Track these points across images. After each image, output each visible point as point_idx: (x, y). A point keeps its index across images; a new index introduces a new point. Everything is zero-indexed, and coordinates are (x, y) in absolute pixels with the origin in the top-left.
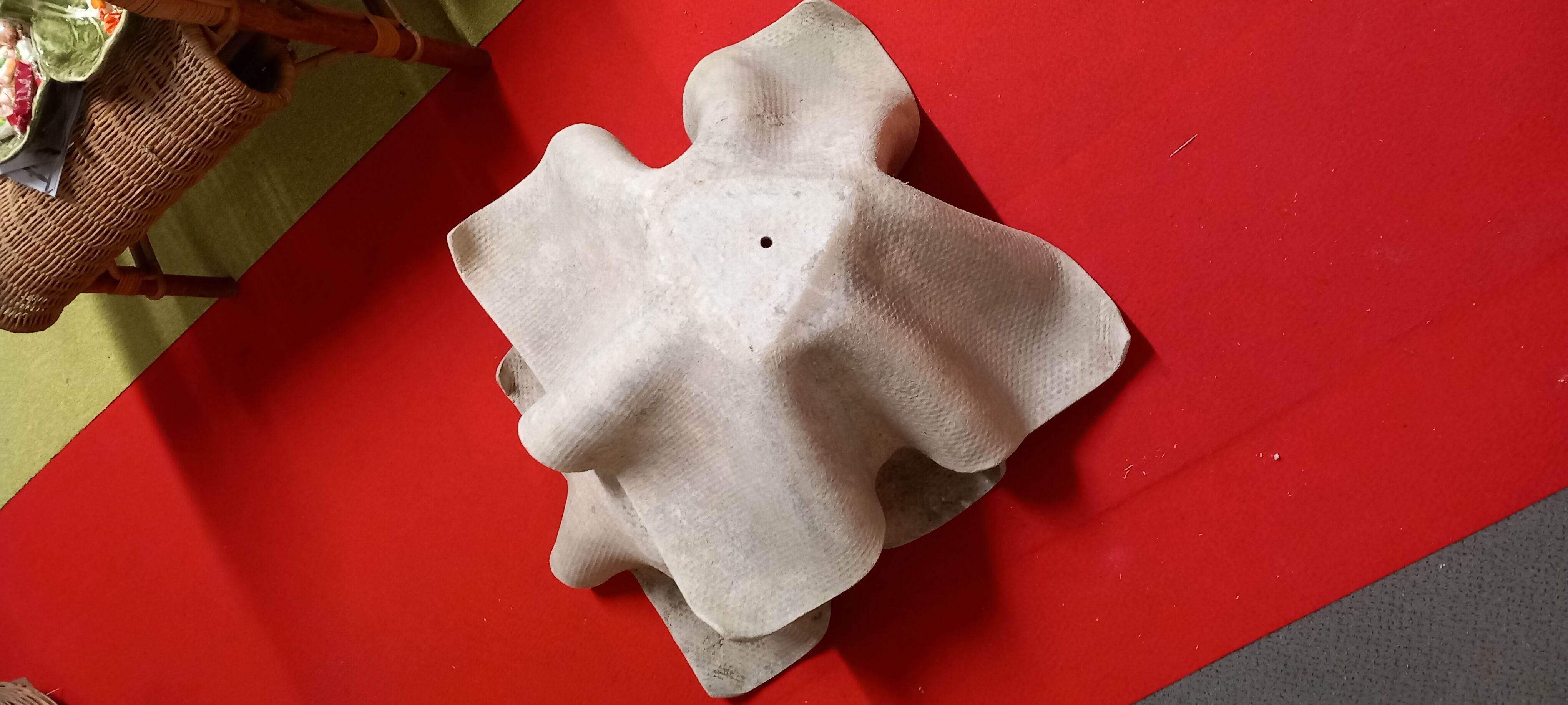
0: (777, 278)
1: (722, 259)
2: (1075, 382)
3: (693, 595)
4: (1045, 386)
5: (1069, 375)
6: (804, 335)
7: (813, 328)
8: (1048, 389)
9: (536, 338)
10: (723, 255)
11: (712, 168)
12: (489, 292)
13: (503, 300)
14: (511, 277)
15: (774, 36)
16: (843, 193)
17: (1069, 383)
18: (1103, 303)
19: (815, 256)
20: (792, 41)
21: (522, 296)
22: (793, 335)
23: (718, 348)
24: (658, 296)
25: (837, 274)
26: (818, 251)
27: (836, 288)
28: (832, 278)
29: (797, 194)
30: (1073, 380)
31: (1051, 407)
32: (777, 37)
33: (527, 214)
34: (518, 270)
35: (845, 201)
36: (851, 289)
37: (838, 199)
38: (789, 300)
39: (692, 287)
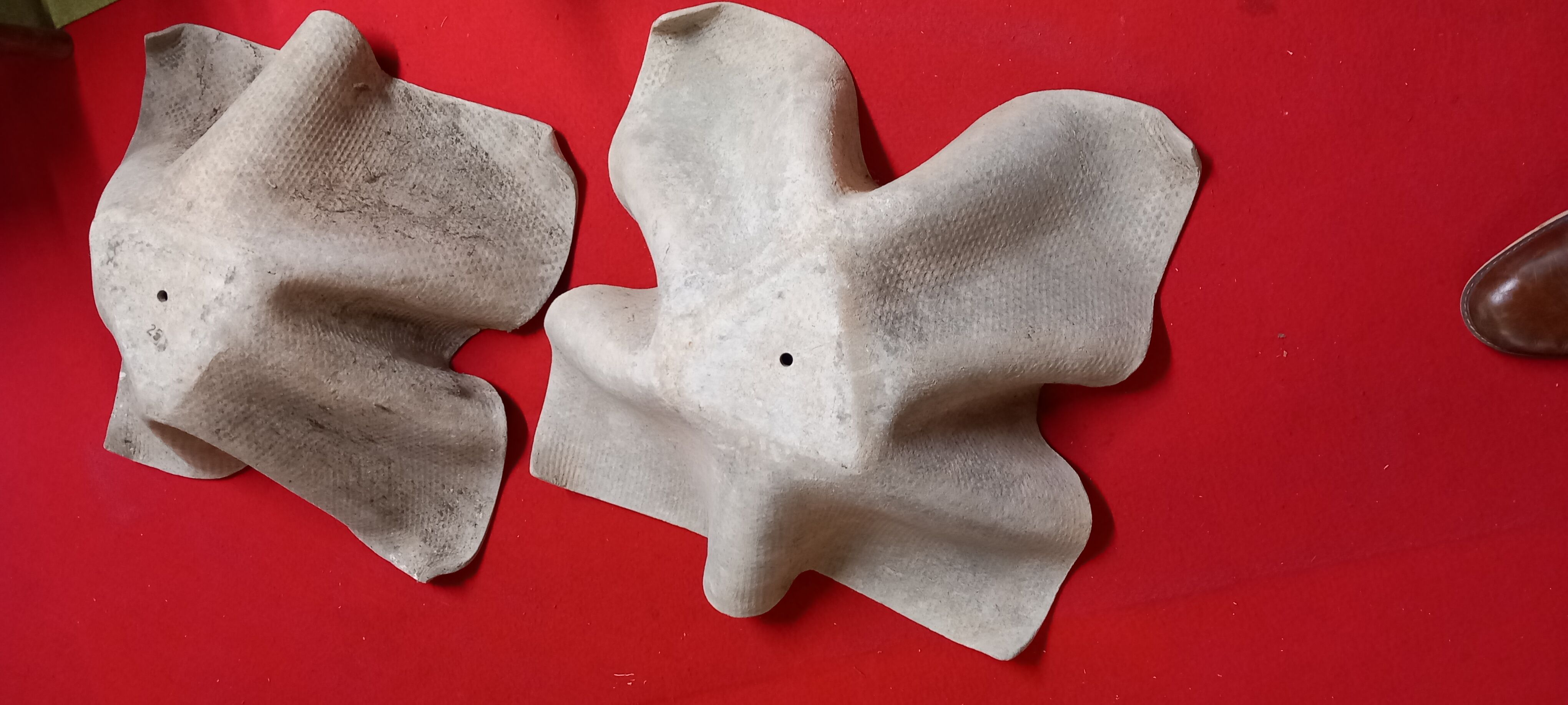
0: (820, 387)
1: (760, 403)
2: (1167, 214)
3: (953, 631)
4: (1140, 238)
5: (1157, 211)
6: (881, 420)
7: (884, 408)
8: (1144, 240)
9: (665, 499)
10: (759, 398)
11: (690, 320)
12: (599, 486)
13: (615, 486)
14: (606, 461)
15: (653, 76)
16: (820, 265)
17: (1162, 219)
18: (1142, 115)
19: (838, 343)
20: (672, 69)
21: (627, 472)
22: (872, 428)
23: (816, 479)
24: (731, 464)
25: (870, 343)
26: (837, 338)
27: (878, 356)
28: (868, 351)
29: (780, 295)
30: (1163, 213)
31: (1159, 255)
32: (656, 74)
33: (576, 398)
34: (607, 451)
35: (827, 271)
36: (892, 344)
37: (819, 274)
38: (844, 401)
39: (753, 443)
